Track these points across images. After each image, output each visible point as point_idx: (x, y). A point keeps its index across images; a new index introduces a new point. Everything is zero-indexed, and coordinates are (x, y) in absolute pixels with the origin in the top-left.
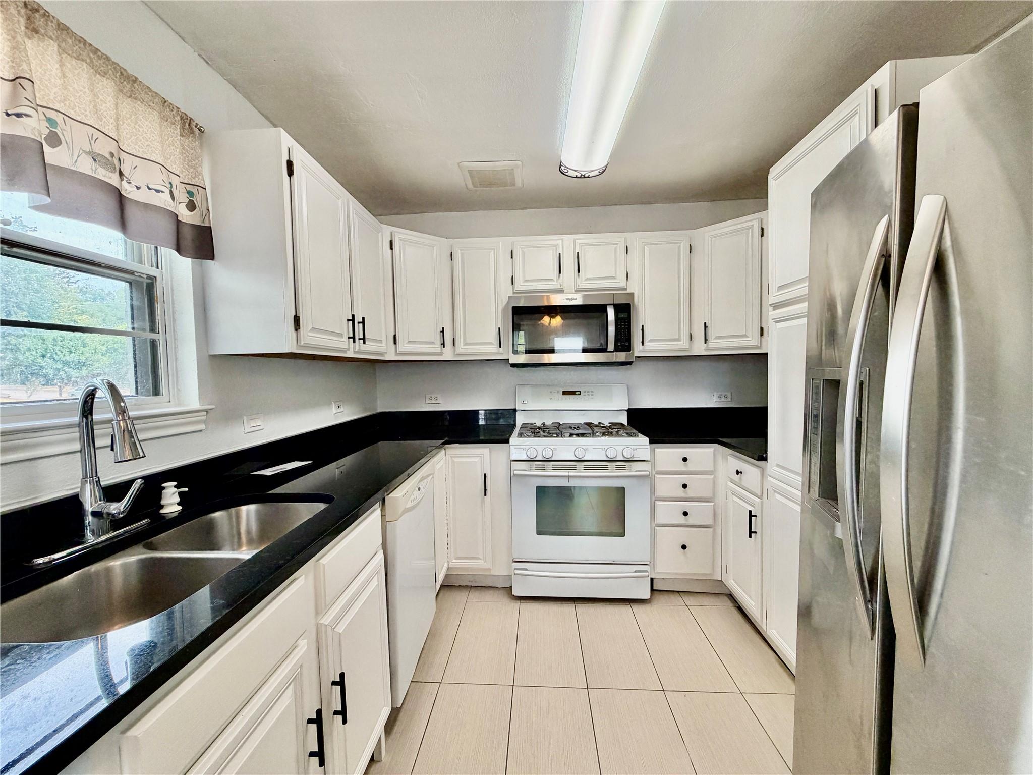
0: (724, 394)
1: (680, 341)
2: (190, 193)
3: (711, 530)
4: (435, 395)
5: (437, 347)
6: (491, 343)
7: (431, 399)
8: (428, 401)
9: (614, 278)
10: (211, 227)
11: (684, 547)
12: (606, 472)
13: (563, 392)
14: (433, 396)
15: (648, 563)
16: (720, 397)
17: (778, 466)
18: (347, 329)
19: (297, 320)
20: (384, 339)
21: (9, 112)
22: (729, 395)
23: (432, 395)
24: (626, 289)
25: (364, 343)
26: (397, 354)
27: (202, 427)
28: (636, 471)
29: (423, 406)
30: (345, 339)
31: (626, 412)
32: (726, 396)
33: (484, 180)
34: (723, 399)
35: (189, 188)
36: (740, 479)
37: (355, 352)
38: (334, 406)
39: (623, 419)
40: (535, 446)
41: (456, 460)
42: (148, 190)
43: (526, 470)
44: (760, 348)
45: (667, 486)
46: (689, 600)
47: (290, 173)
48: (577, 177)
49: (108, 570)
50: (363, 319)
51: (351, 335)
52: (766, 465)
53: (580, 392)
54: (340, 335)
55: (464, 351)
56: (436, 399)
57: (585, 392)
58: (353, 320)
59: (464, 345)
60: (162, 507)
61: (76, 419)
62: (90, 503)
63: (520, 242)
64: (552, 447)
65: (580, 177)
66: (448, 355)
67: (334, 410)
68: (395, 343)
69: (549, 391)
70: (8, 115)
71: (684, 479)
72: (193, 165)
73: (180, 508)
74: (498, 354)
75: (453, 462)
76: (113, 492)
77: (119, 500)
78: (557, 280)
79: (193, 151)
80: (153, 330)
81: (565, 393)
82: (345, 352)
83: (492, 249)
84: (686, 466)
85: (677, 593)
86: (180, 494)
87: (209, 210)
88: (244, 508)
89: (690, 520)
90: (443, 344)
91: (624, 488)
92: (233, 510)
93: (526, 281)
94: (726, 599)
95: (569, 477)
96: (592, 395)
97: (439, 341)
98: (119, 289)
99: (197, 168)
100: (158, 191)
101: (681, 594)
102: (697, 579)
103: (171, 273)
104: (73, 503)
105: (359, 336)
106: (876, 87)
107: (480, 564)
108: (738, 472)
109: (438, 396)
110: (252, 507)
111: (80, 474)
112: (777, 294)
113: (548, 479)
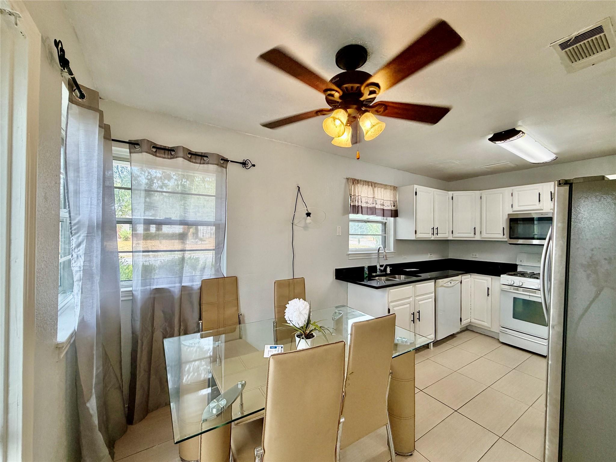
2: (394, 203)
4: (475, 254)
5: (472, 235)
6: (499, 234)
8: (472, 256)
10: (398, 210)
18: (431, 232)
19: (416, 231)
20: (447, 233)
25: (437, 235)
26: (453, 237)
27: (393, 256)
30: (431, 234)
35: (394, 202)
37: (434, 238)
38: (429, 254)
40: (514, 280)
41: (475, 280)
43: (507, 289)
47: (416, 194)
49: (381, 278)
50: (437, 227)
51: (433, 233)
54: (429, 233)
55: (486, 236)
56: (476, 255)
58: (433, 229)
59: (486, 234)
60: (387, 271)
61: (377, 252)
62: (378, 267)
63: (518, 189)
64: (523, 282)
66: (478, 237)
67: (429, 255)
68: (452, 233)
72: (395, 196)
73: (390, 272)
74: (503, 238)
75: (474, 280)
76: (381, 266)
77: (382, 267)
78: (538, 205)
80: (385, 234)
82: (430, 238)
83: (501, 193)
86: (390, 269)
87: (398, 206)
88: (402, 276)
90: (475, 234)
92: (399, 276)
93: (519, 206)
95: (529, 295)
97: (473, 232)
98: (380, 225)
100: (389, 206)
103: (389, 222)
104: (376, 267)
105: (436, 232)
107: (485, 324)
110: (403, 276)
111: (377, 262)
113: (520, 295)
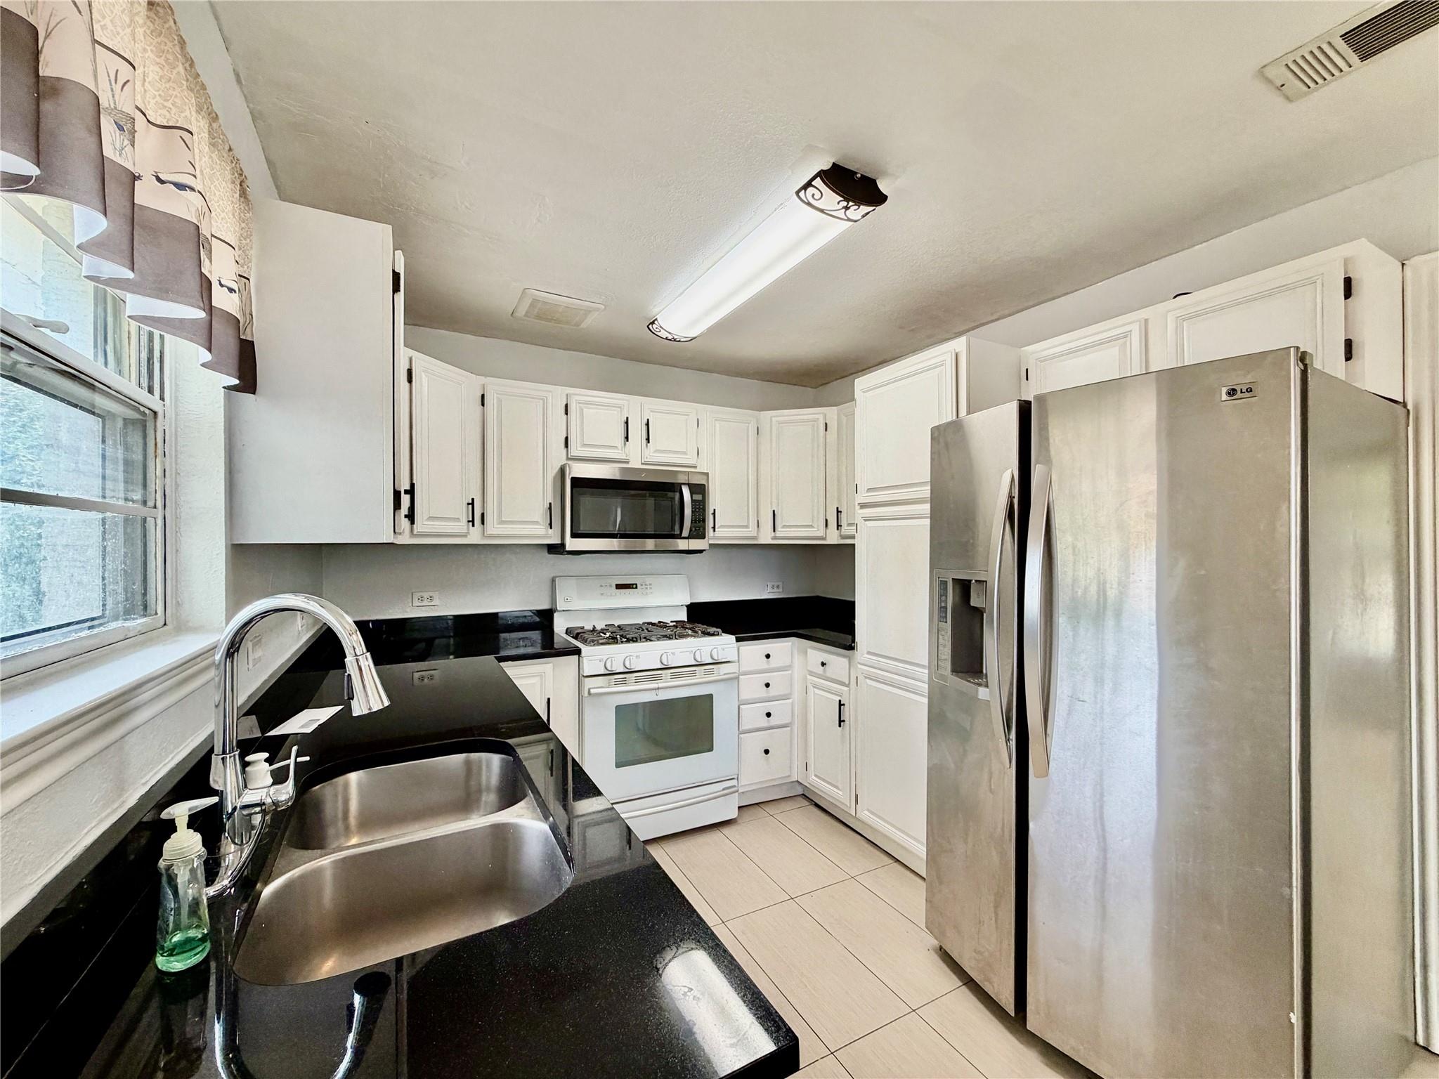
0: (776, 584)
1: (749, 528)
3: (789, 729)
4: (431, 594)
5: (462, 526)
6: (537, 523)
7: (421, 599)
8: (416, 603)
9: (684, 453)
10: (253, 342)
11: (767, 752)
12: (694, 679)
13: (617, 585)
14: (426, 595)
15: (736, 777)
16: (773, 587)
17: (869, 653)
19: (398, 497)
21: (162, 177)
22: (780, 584)
23: (422, 594)
24: (695, 467)
26: (412, 535)
28: (725, 674)
29: (408, 610)
31: (686, 608)
32: (778, 587)
33: (543, 312)
34: (775, 590)
36: (824, 671)
39: (683, 616)
42: (220, 287)
43: (604, 687)
44: (824, 539)
45: (751, 688)
46: (771, 809)
47: (396, 288)
48: (666, 339)
52: (854, 654)
53: (636, 584)
55: (498, 530)
56: (432, 599)
57: (642, 585)
59: (499, 524)
63: (580, 396)
64: (635, 657)
65: (670, 340)
66: (475, 536)
69: (599, 585)
70: (159, 179)
71: (766, 677)
74: (547, 537)
78: (622, 448)
79: (244, 224)
81: (619, 587)
83: (541, 399)
84: (768, 663)
85: (756, 806)
87: (252, 315)
89: (773, 721)
90: (472, 522)
91: (712, 695)
93: (585, 445)
94: (800, 799)
95: (655, 689)
96: (651, 588)
97: (465, 518)
99: (247, 252)
100: (230, 290)
101: (762, 805)
102: (774, 786)
103: (176, 407)
106: (957, 351)
108: (823, 664)
109: (436, 595)
112: (867, 495)
113: (630, 695)
